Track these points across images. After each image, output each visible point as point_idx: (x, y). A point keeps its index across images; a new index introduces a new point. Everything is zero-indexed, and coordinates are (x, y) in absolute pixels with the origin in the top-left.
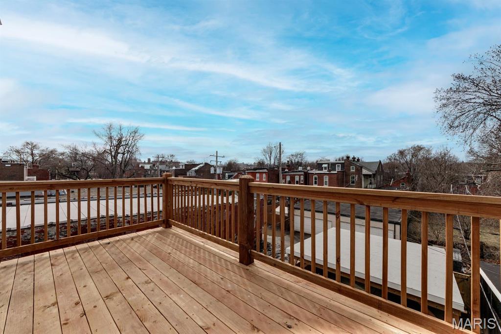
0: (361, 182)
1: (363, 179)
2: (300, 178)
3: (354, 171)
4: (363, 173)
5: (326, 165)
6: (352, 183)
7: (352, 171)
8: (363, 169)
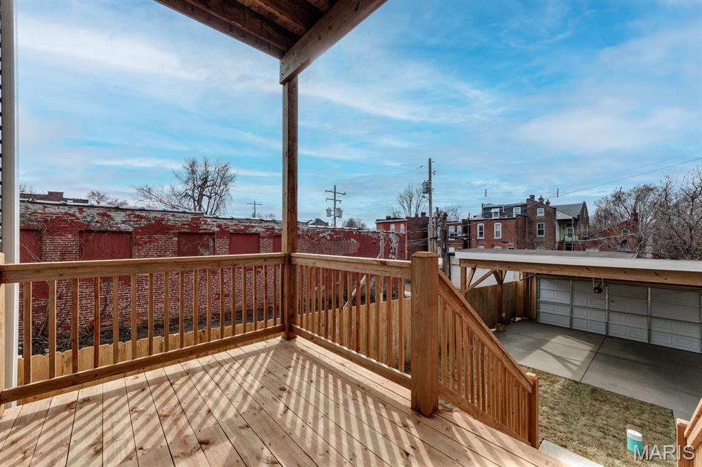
0: (555, 231)
1: (557, 227)
2: (456, 230)
3: (543, 215)
4: (558, 218)
5: (498, 210)
6: (539, 234)
7: (539, 215)
8: (557, 212)
